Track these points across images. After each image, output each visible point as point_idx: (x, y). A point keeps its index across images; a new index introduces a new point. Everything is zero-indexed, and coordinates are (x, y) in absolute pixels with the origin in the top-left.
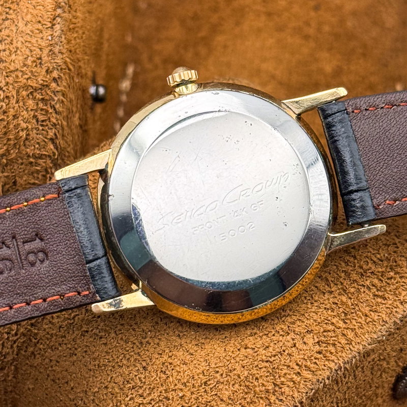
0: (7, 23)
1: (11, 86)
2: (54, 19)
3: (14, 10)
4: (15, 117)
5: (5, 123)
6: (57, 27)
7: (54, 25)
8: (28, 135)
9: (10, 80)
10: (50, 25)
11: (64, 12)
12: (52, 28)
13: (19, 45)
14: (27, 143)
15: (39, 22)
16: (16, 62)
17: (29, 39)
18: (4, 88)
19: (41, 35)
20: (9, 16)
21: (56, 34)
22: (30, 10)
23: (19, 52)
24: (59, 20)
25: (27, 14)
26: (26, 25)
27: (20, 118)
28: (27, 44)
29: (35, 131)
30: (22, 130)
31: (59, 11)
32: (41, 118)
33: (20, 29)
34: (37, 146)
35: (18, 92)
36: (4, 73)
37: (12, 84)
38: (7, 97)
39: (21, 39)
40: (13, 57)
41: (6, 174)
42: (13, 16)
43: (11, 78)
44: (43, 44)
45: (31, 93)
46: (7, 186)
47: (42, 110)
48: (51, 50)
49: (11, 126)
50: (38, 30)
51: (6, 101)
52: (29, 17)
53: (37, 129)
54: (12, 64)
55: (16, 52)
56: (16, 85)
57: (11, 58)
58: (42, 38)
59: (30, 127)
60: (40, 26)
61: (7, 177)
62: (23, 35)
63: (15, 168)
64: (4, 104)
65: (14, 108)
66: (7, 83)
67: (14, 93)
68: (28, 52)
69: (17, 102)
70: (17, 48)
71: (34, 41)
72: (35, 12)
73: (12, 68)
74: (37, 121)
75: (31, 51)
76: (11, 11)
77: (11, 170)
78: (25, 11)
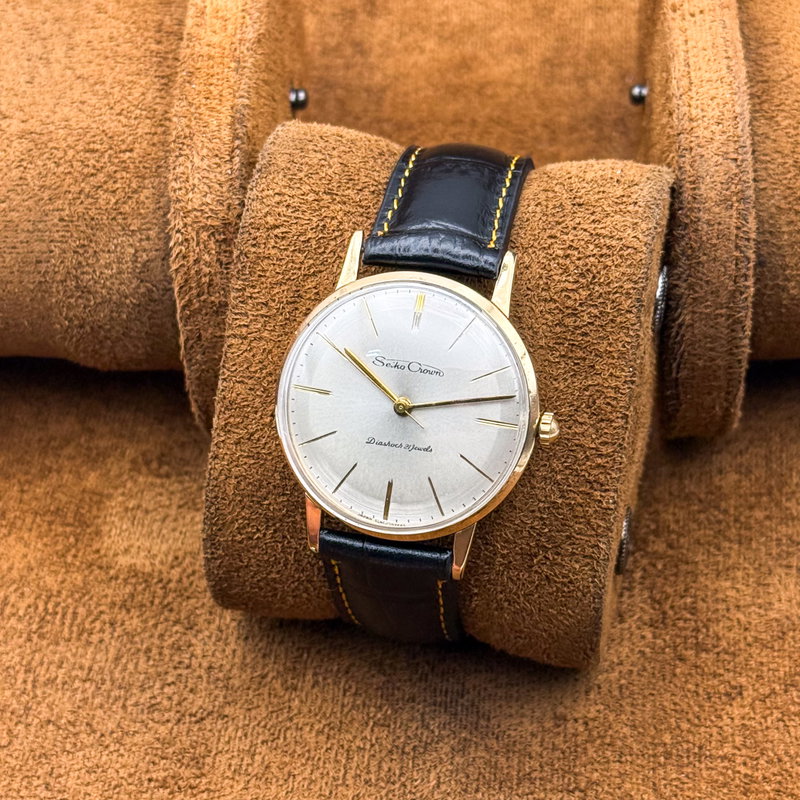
0: (181, 159)
1: (190, 228)
2: (233, 151)
3: (188, 146)
4: (197, 261)
5: (185, 269)
6: (237, 159)
7: (233, 157)
8: (211, 280)
9: (189, 220)
10: (228, 158)
11: (243, 143)
12: (231, 161)
13: (196, 182)
14: (211, 289)
15: (217, 156)
16: (194, 200)
17: (207, 175)
18: (183, 231)
19: (219, 170)
20: (183, 153)
21: (236, 167)
22: (206, 144)
23: (196, 189)
24: (238, 152)
25: (202, 149)
26: (202, 160)
27: (202, 262)
28: (204, 180)
29: (219, 276)
30: (205, 276)
31: (237, 142)
32: (224, 260)
33: (196, 165)
34: (222, 292)
35: (197, 233)
36: (182, 214)
37: (191, 226)
38: (186, 240)
39: (198, 176)
40: (190, 195)
41: (189, 328)
42: (187, 152)
43: (189, 219)
44: (223, 179)
45: (213, 234)
46: (191, 342)
47: (225, 252)
48: (231, 185)
49: (193, 272)
50: (216, 164)
51: (185, 243)
52: (205, 152)
53: (222, 273)
54: (190, 203)
55: (192, 190)
56: (195, 225)
57: (187, 197)
58: (221, 173)
59: (213, 271)
60: (217, 160)
61: (191, 331)
62: (199, 171)
63: (200, 319)
64: (183, 248)
65: (194, 251)
66: (185, 225)
67: (194, 234)
68: (206, 189)
69: (198, 244)
70: (194, 185)
71: (212, 176)
72: (211, 146)
73: (190, 208)
74: (221, 264)
75: (210, 187)
76: (185, 147)
77: (194, 322)
78: (200, 145)
